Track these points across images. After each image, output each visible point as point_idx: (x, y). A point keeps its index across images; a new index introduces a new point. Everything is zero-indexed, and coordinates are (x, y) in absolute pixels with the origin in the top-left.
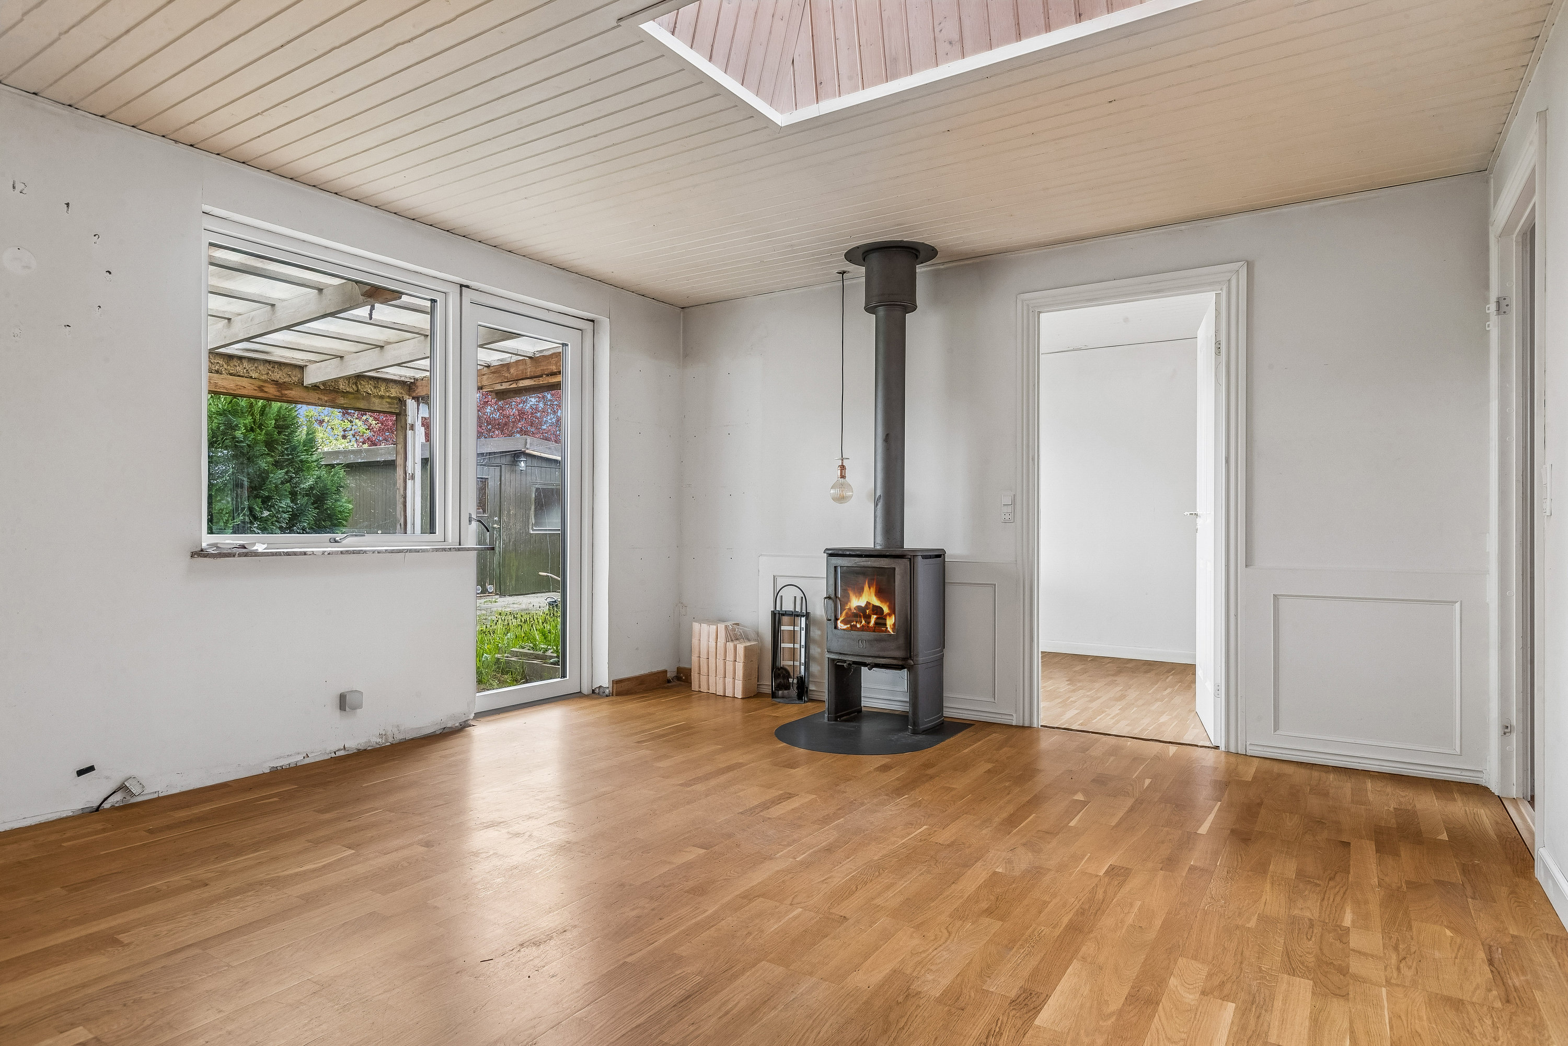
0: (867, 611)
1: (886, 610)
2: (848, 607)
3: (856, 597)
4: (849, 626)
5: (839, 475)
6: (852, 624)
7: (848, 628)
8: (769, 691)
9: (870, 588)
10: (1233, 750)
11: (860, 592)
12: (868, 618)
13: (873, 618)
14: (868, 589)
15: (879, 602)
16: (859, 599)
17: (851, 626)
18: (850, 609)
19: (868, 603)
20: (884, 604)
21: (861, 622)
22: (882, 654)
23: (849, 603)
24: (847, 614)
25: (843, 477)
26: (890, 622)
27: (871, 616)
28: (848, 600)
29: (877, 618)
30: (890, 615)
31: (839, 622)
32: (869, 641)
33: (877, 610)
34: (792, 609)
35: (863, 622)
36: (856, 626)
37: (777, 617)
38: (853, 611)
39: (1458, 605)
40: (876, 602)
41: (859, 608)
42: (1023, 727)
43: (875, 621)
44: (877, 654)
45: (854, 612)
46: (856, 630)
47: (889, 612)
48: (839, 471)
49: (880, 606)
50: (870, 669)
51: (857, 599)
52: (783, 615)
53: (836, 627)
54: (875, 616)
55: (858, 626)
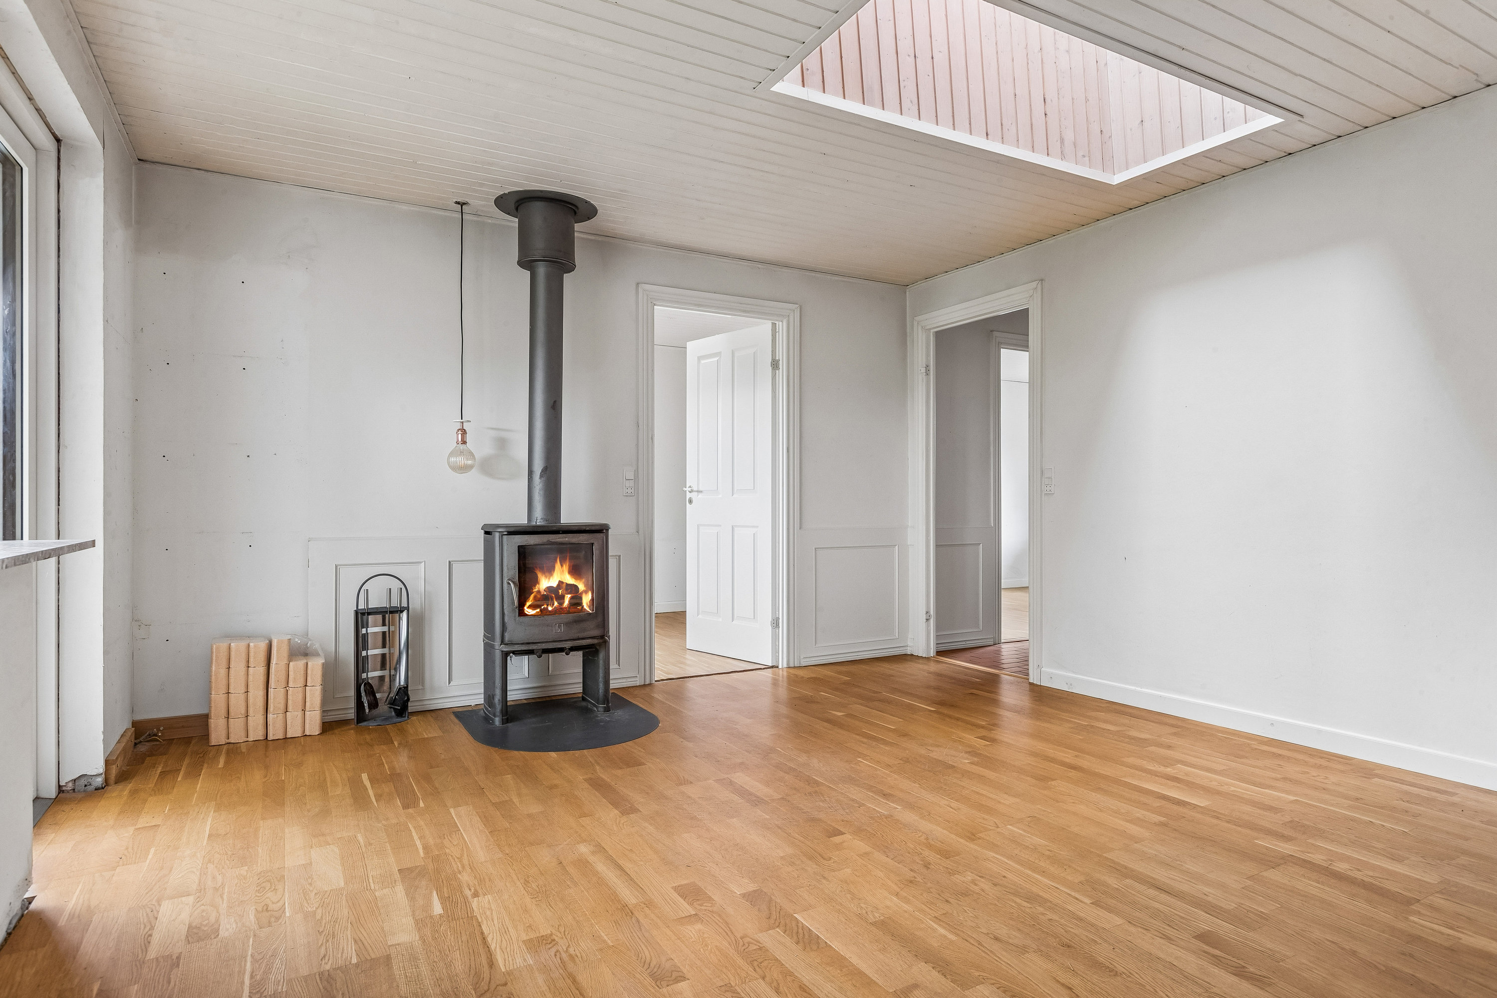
0: (560, 591)
1: (581, 587)
2: (536, 590)
3: (546, 577)
4: (538, 610)
5: (460, 440)
6: (542, 607)
7: (537, 612)
8: (351, 714)
9: (562, 566)
10: (792, 665)
11: (550, 571)
12: (561, 598)
13: (568, 598)
14: (560, 566)
15: (574, 580)
16: (549, 579)
17: (541, 610)
18: (539, 592)
19: (561, 583)
20: (578, 581)
21: (553, 605)
22: (581, 635)
23: (538, 585)
24: (535, 597)
25: (464, 442)
26: (586, 599)
27: (565, 596)
28: (536, 581)
29: (571, 598)
30: (586, 592)
31: (525, 608)
32: (567, 624)
33: (573, 589)
34: (384, 604)
35: (556, 604)
36: (547, 608)
37: (361, 617)
38: (542, 594)
39: (897, 547)
40: (569, 580)
41: (550, 589)
42: (644, 685)
43: (569, 601)
44: (576, 636)
45: (544, 595)
46: (548, 613)
47: (585, 589)
48: (460, 435)
49: (575, 584)
50: (567, 654)
51: (547, 580)
52: (369, 614)
53: (522, 613)
54: (569, 596)
55: (550, 608)
